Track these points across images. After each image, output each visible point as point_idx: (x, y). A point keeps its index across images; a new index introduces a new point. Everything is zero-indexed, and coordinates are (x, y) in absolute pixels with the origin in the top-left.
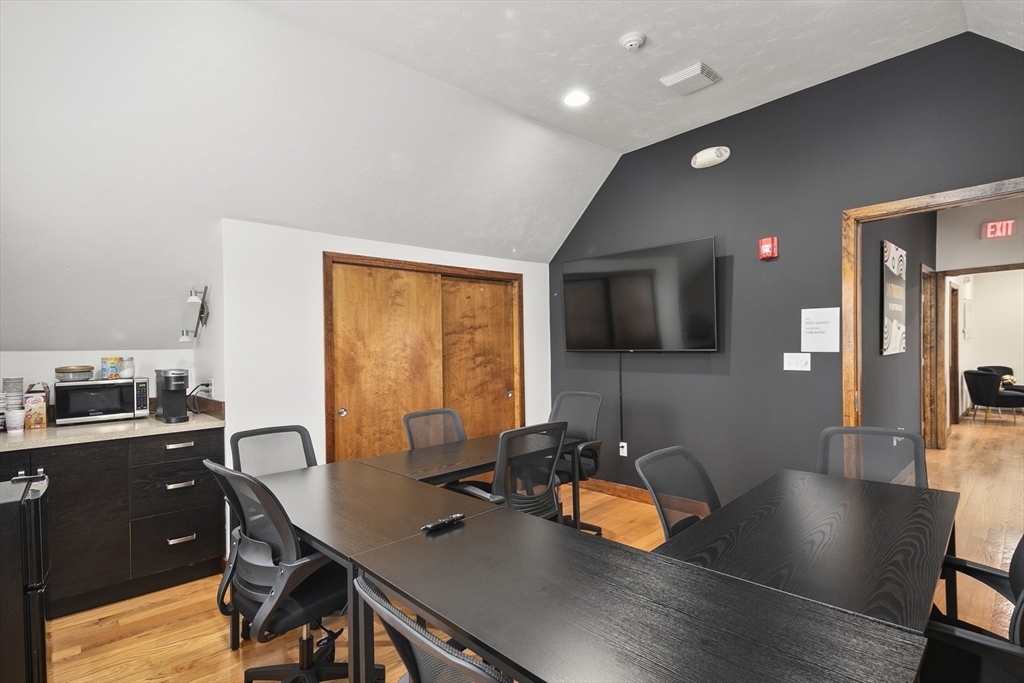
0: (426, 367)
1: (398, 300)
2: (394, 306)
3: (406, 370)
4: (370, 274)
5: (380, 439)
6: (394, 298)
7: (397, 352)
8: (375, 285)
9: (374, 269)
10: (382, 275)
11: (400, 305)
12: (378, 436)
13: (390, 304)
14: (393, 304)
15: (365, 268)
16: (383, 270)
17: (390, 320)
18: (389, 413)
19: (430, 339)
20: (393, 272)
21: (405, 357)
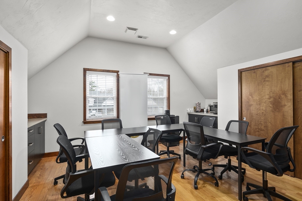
0: (282, 106)
1: (267, 79)
2: (265, 82)
3: (270, 107)
4: (254, 72)
5: (258, 131)
6: (265, 79)
7: (266, 100)
8: (256, 76)
9: (256, 70)
10: (259, 71)
11: (268, 81)
12: (257, 130)
13: (263, 81)
14: (264, 81)
15: (253, 70)
16: (260, 69)
17: (263, 87)
18: (262, 122)
19: (284, 93)
20: (264, 69)
21: (270, 102)
